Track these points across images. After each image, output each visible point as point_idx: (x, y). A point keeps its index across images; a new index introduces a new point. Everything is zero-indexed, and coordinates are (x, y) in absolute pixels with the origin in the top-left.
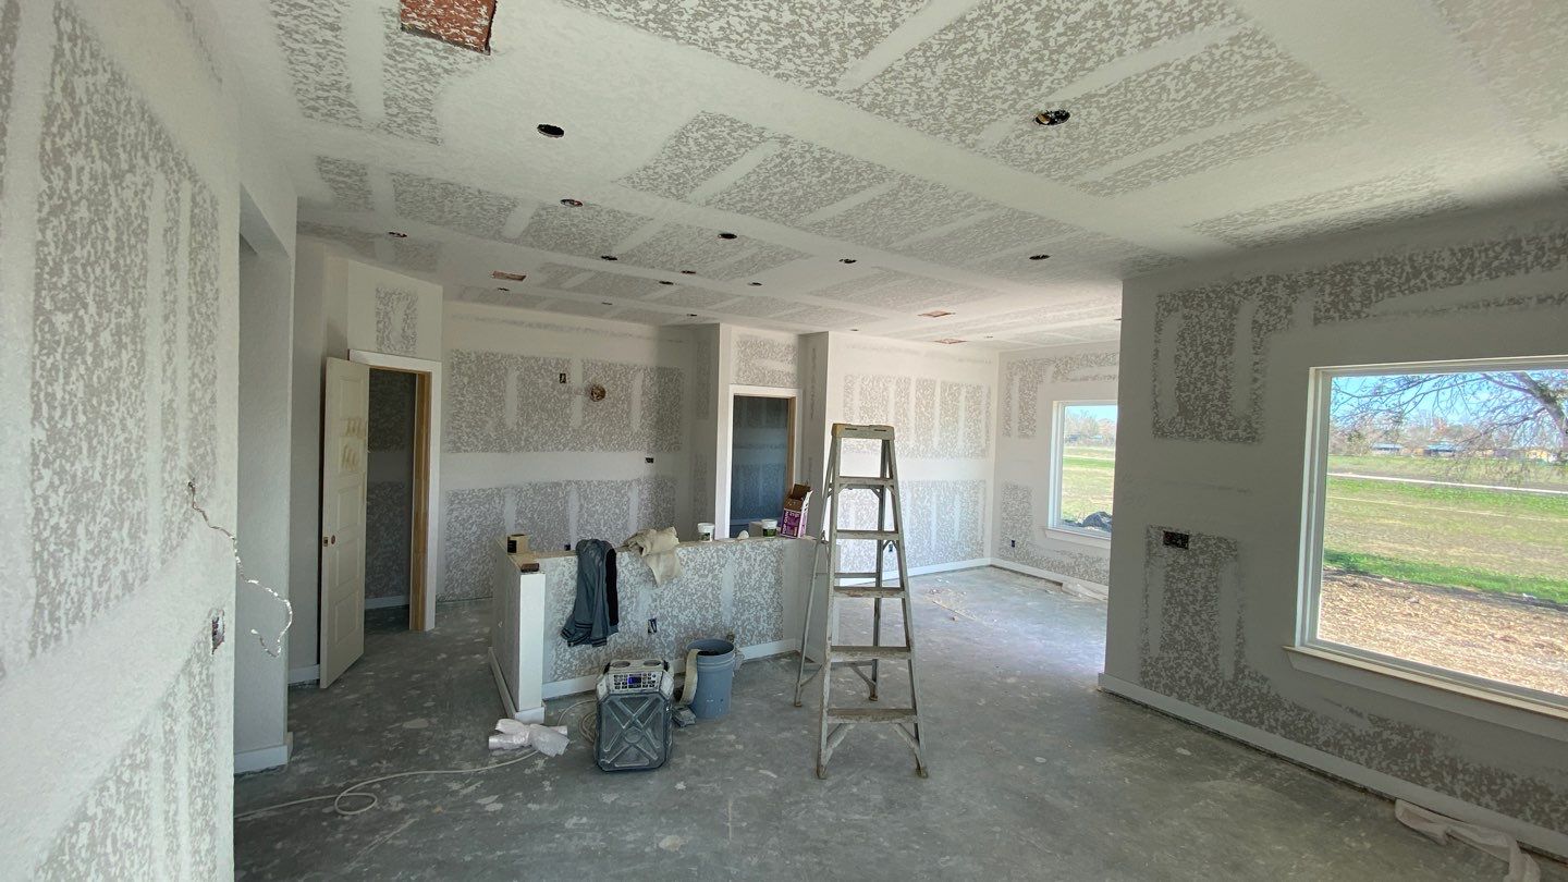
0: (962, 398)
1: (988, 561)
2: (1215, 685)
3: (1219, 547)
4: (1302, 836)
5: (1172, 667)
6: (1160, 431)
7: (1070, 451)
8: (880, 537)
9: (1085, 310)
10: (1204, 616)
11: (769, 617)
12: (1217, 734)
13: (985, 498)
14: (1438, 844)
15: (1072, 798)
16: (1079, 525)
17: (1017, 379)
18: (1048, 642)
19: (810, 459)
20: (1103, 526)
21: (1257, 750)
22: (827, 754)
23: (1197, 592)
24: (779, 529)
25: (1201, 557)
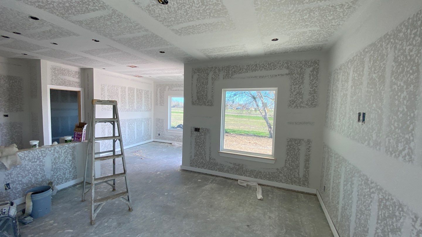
0: (143, 94)
1: (152, 140)
2: (206, 163)
3: (206, 131)
4: (223, 193)
5: (197, 161)
6: (193, 103)
7: (173, 110)
8: (113, 138)
9: (175, 71)
10: (203, 147)
11: (70, 172)
12: (206, 174)
13: (151, 123)
14: (245, 187)
15: (174, 202)
16: (176, 128)
17: (159, 89)
18: (168, 160)
19: (88, 113)
20: (181, 127)
21: (214, 176)
22: (94, 216)
23: (201, 141)
24: (73, 139)
25: (202, 133)
